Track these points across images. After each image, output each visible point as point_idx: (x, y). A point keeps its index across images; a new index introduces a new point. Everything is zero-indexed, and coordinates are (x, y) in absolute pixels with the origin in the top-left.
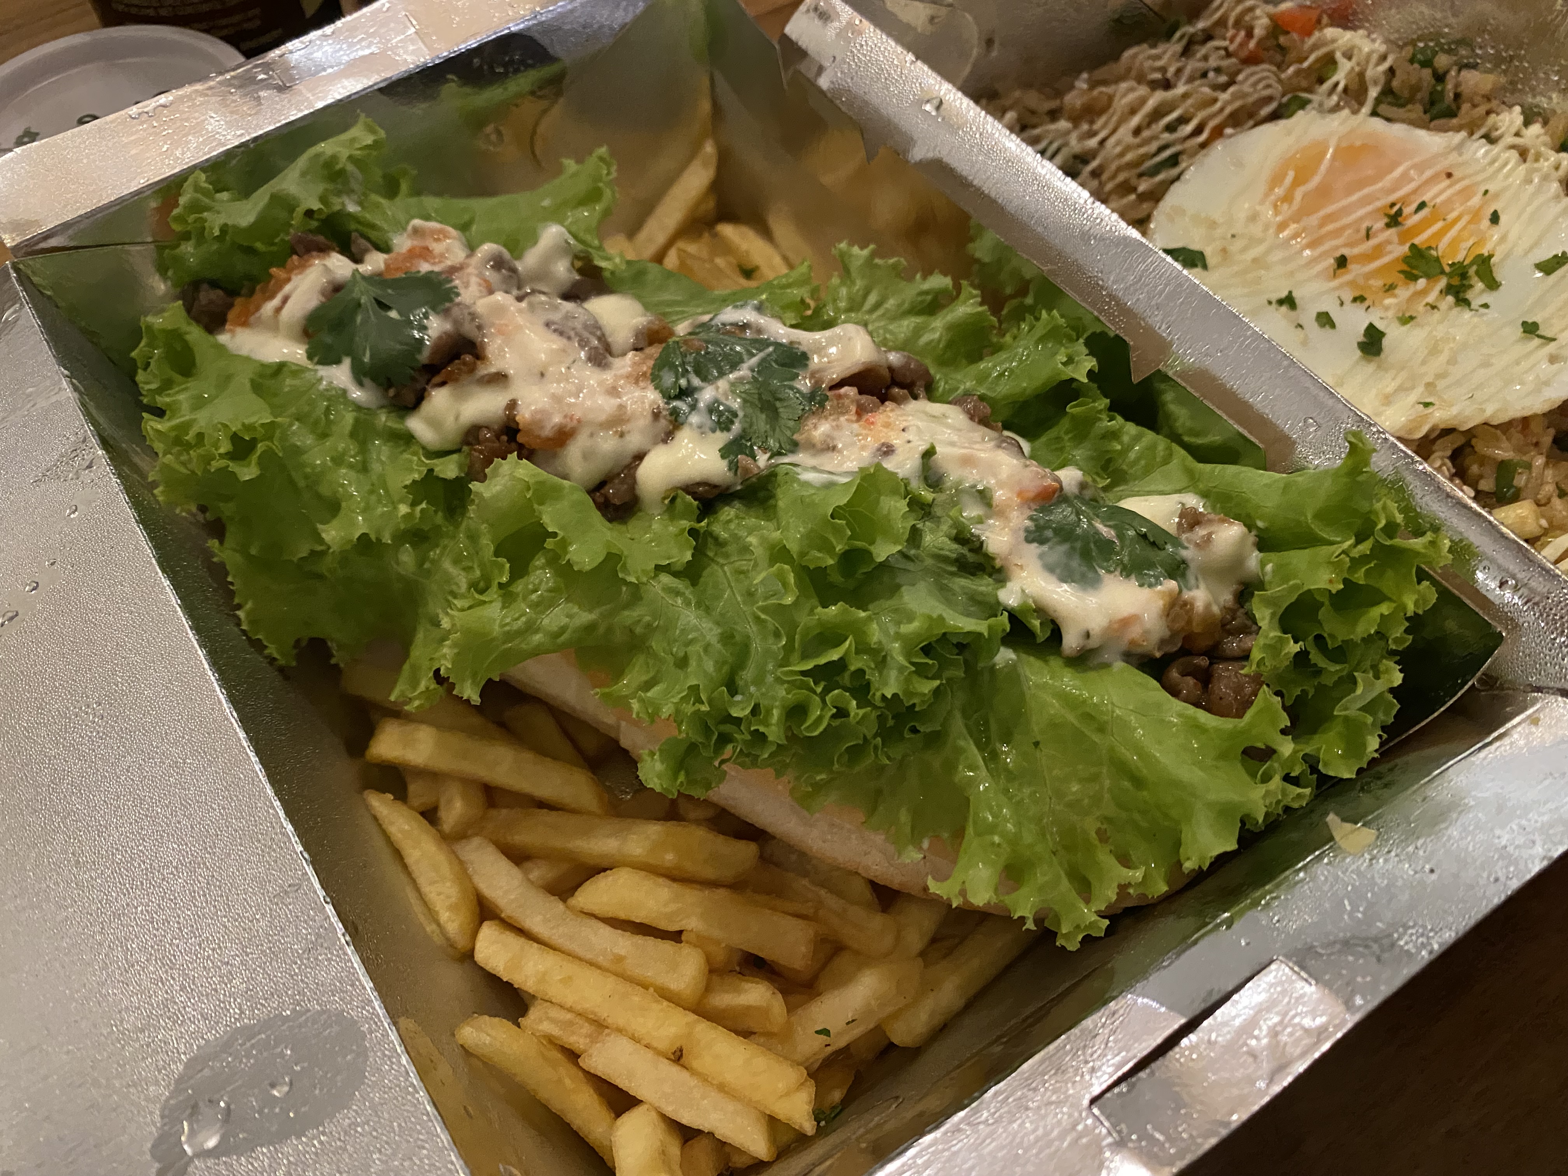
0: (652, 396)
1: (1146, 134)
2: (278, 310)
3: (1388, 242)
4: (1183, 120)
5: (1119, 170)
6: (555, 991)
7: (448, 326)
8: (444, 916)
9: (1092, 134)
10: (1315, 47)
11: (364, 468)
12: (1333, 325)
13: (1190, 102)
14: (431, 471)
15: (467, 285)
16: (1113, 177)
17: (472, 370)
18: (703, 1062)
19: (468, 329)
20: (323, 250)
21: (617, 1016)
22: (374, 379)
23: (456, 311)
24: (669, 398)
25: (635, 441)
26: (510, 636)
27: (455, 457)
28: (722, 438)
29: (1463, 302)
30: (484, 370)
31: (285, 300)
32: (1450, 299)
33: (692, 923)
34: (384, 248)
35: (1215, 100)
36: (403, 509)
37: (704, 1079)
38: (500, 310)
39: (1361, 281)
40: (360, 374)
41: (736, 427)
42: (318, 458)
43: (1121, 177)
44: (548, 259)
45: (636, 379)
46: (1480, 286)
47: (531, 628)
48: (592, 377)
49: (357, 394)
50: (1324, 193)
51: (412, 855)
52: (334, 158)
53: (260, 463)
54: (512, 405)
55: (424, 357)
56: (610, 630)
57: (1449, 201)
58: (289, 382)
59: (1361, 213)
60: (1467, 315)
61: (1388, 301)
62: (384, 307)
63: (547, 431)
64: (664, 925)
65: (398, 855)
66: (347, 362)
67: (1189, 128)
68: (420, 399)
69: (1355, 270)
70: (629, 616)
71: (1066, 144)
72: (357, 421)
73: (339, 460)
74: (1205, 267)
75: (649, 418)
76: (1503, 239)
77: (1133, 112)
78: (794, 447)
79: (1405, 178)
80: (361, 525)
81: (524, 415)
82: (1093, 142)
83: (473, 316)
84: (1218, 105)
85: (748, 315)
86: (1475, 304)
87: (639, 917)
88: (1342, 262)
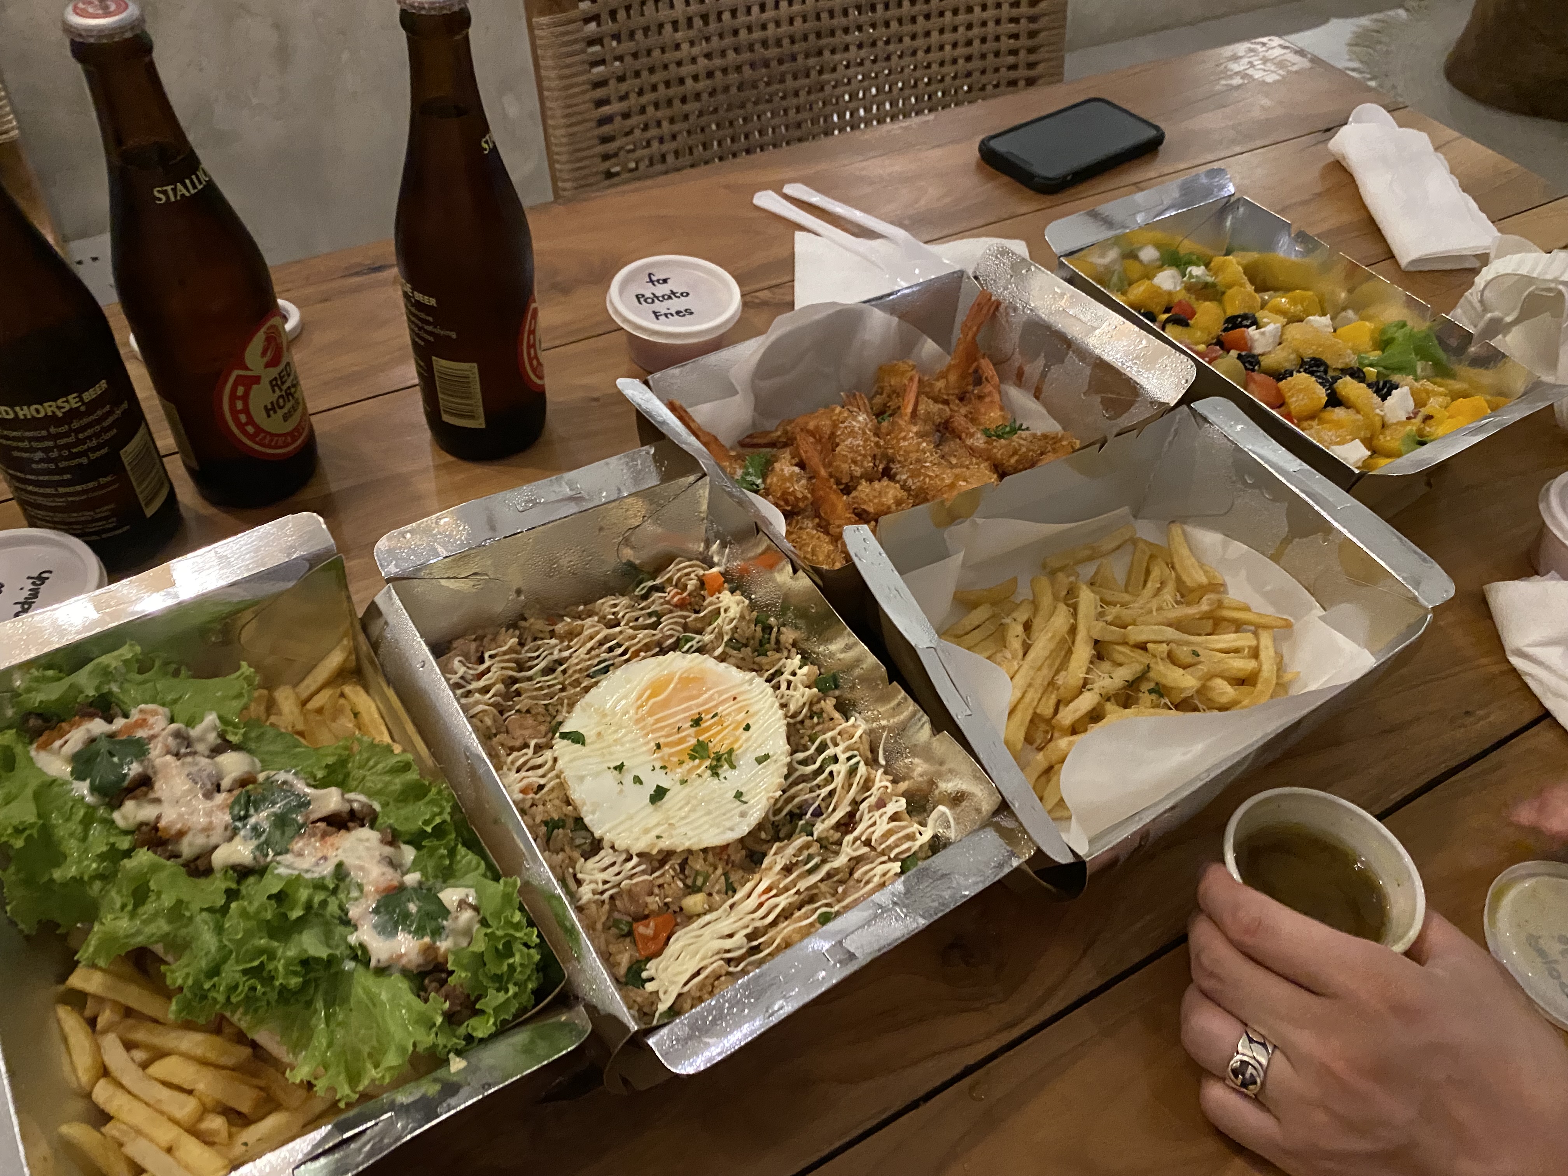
0: (227, 818)
1: (593, 653)
2: (62, 746)
3: (689, 735)
4: (619, 645)
5: (575, 672)
6: (124, 1116)
7: (140, 770)
8: (80, 1074)
9: (569, 647)
10: (710, 604)
11: (84, 839)
12: (641, 783)
13: (621, 637)
14: (113, 845)
15: (156, 747)
16: (571, 676)
17: (146, 794)
18: (180, 1153)
19: (150, 772)
20: (92, 716)
21: (146, 1128)
22: (99, 793)
23: (146, 763)
24: (234, 820)
25: (214, 840)
26: (127, 937)
27: (129, 837)
28: (255, 843)
29: (716, 774)
30: (152, 795)
31: (66, 742)
32: (709, 772)
33: (201, 1086)
34: (126, 716)
35: (635, 637)
36: (94, 865)
37: (179, 1162)
38: (166, 765)
39: (666, 758)
40: (93, 789)
41: (263, 838)
42: (61, 832)
43: (577, 676)
44: (206, 731)
45: (221, 808)
46: (726, 766)
47: (138, 932)
48: (202, 805)
49: (89, 799)
50: (665, 704)
51: (72, 1040)
52: (108, 666)
53: (26, 840)
54: (159, 817)
55: (126, 784)
56: (175, 936)
57: (729, 714)
58: (56, 789)
59: (678, 717)
60: (716, 781)
61: (679, 770)
62: (112, 755)
63: (173, 832)
64: (185, 1086)
65: (65, 1039)
66: (88, 781)
67: (621, 650)
68: (120, 805)
69: (666, 750)
70: (183, 932)
71: (551, 654)
72: (86, 814)
73: (72, 835)
74: (583, 744)
75: (223, 828)
76: (747, 740)
77: (591, 638)
78: (287, 851)
79: (711, 698)
80: (73, 871)
81: (162, 824)
82: (566, 654)
83: (153, 767)
84: (636, 640)
85: (290, 777)
86: (721, 777)
87: (176, 1081)
88: (658, 746)
